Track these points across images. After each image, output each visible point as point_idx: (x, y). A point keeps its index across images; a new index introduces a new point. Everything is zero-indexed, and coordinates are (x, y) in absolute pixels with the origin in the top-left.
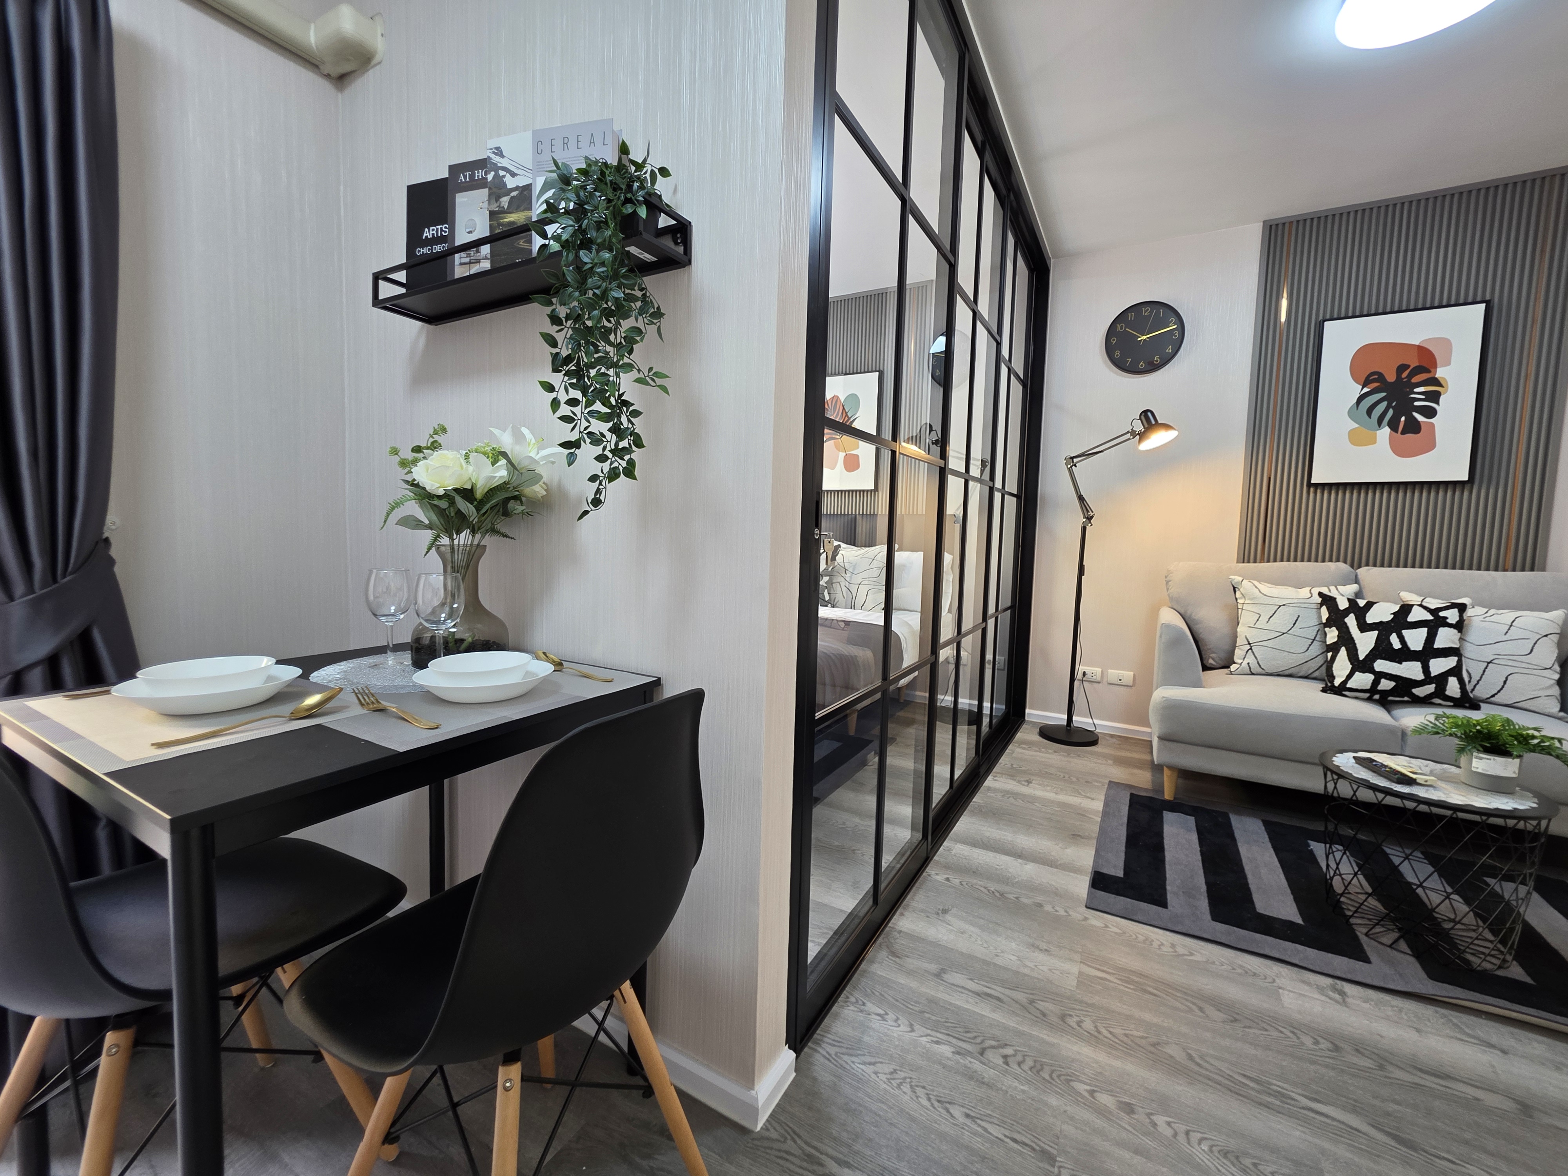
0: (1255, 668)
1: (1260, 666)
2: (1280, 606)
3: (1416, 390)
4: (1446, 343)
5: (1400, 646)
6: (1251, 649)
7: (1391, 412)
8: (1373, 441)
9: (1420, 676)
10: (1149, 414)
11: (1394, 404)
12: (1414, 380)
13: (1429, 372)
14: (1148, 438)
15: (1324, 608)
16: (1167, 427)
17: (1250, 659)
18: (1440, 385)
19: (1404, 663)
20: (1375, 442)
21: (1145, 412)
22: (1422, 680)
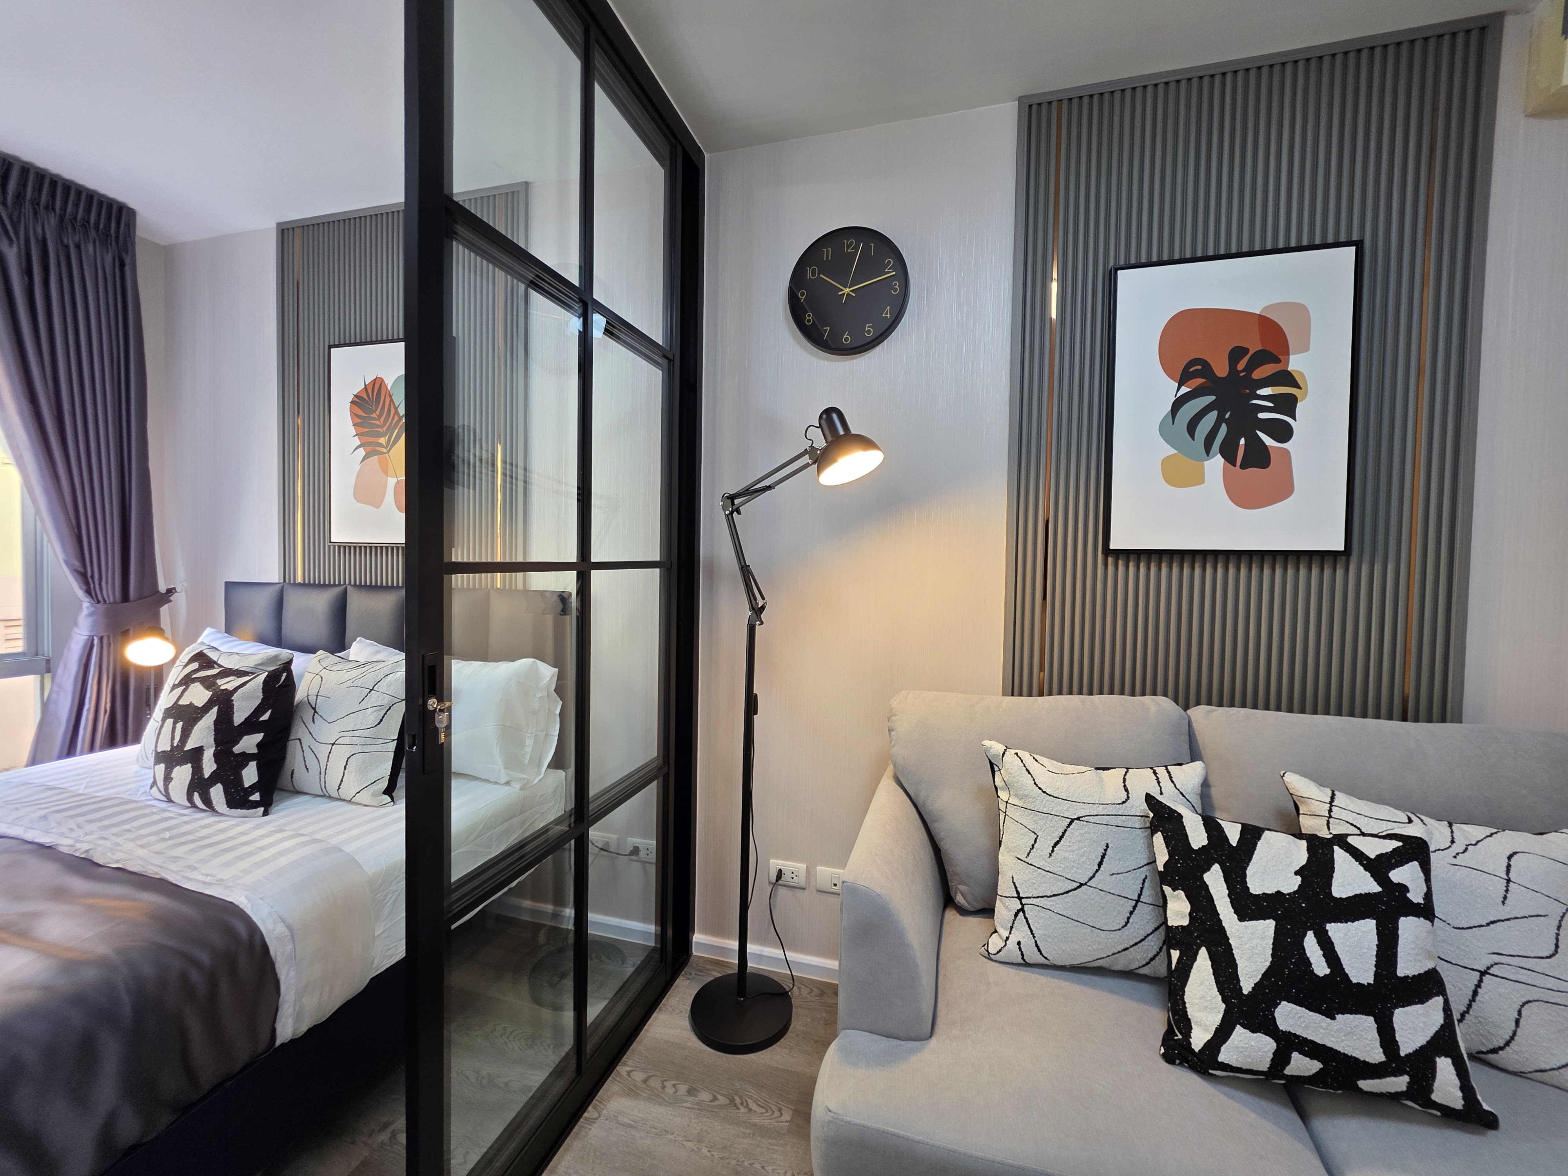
0: (1032, 956)
1: (1040, 951)
2: (1073, 820)
3: (1260, 392)
4: (1300, 312)
5: (1327, 971)
6: (1022, 910)
7: (1223, 429)
8: (1198, 479)
9: (1376, 1055)
10: (835, 416)
11: (1227, 416)
12: (1257, 374)
13: (1278, 361)
14: (833, 461)
15: (1159, 838)
16: (866, 443)
17: (1021, 933)
18: (1298, 386)
19: (1339, 1017)
20: (1203, 482)
21: (828, 412)
22: (1382, 1063)
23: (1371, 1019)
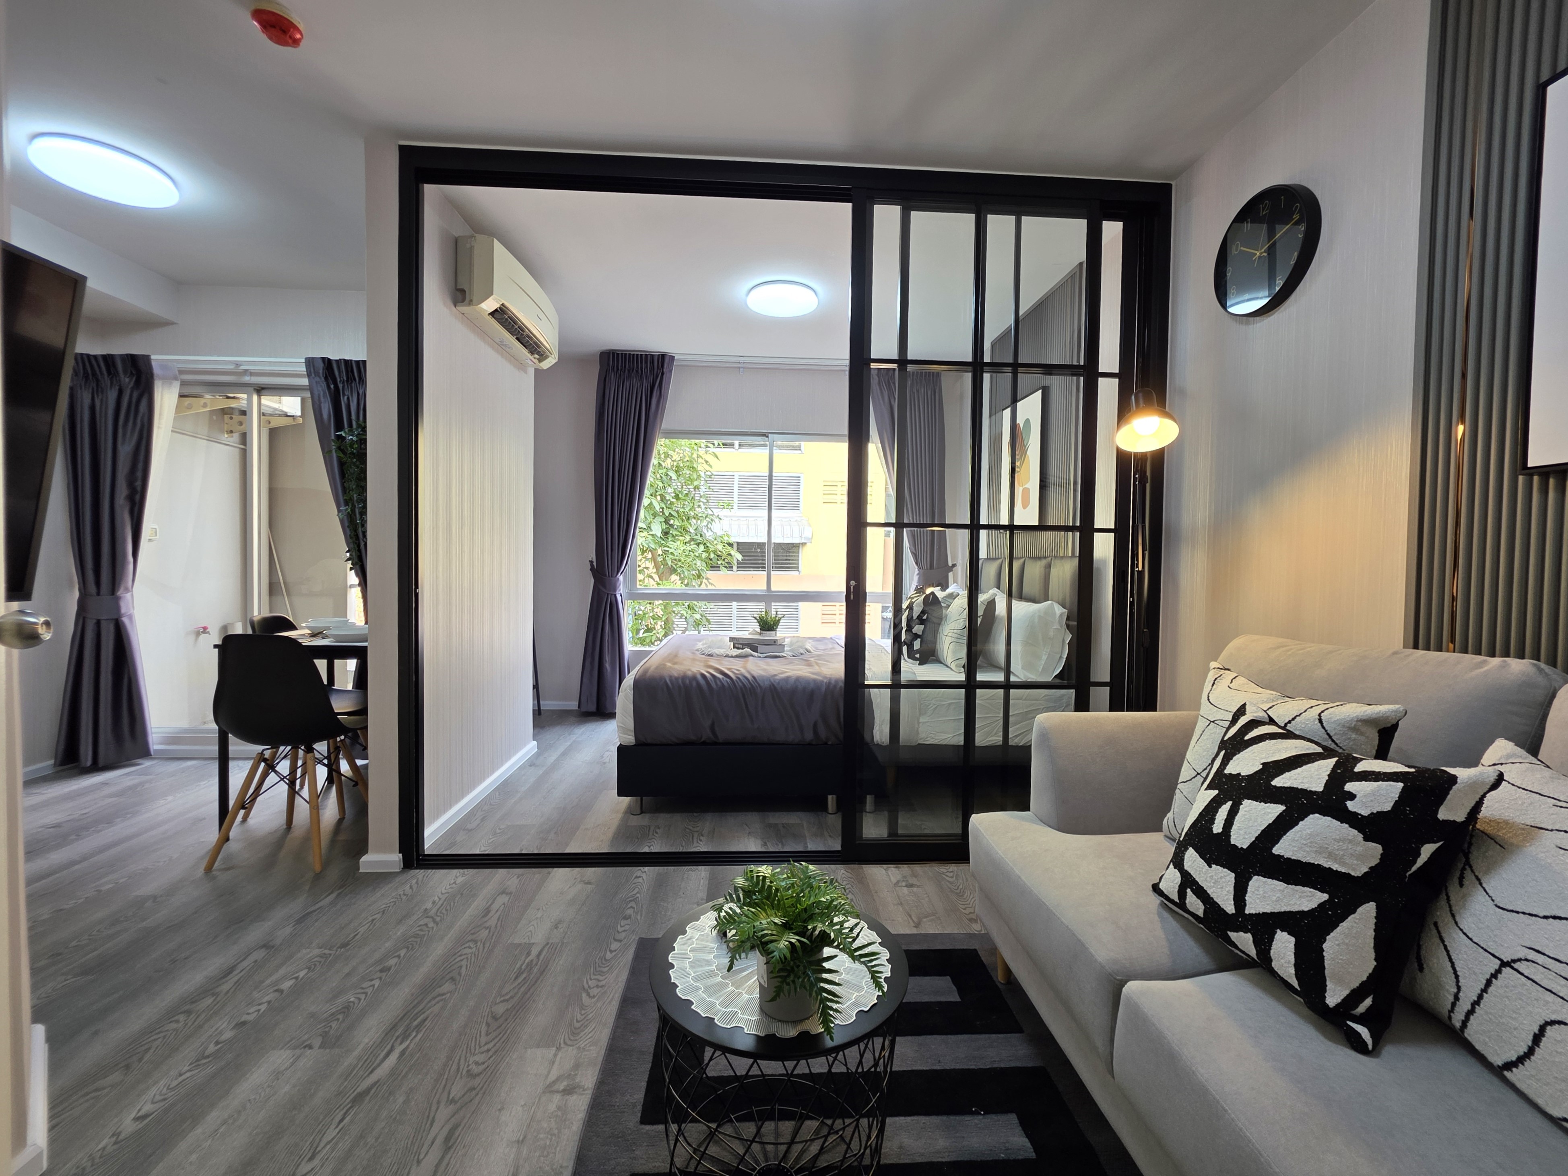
22: (1233, 914)
23: (1233, 875)
